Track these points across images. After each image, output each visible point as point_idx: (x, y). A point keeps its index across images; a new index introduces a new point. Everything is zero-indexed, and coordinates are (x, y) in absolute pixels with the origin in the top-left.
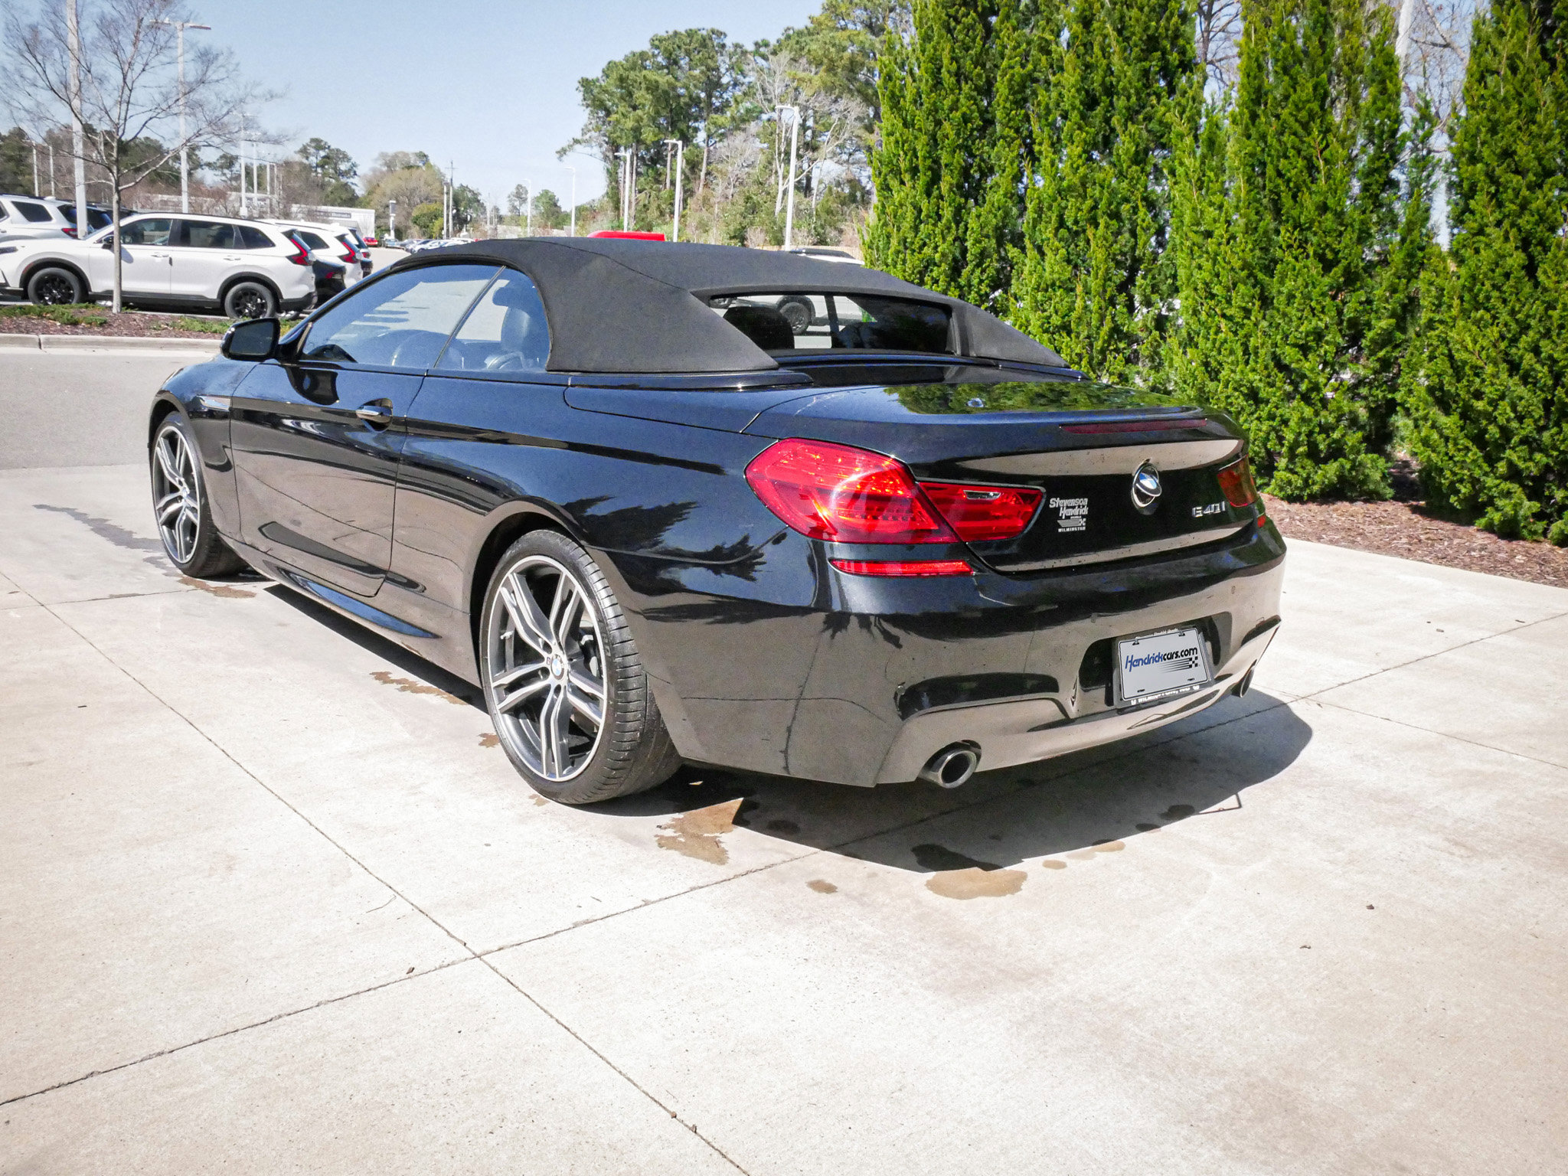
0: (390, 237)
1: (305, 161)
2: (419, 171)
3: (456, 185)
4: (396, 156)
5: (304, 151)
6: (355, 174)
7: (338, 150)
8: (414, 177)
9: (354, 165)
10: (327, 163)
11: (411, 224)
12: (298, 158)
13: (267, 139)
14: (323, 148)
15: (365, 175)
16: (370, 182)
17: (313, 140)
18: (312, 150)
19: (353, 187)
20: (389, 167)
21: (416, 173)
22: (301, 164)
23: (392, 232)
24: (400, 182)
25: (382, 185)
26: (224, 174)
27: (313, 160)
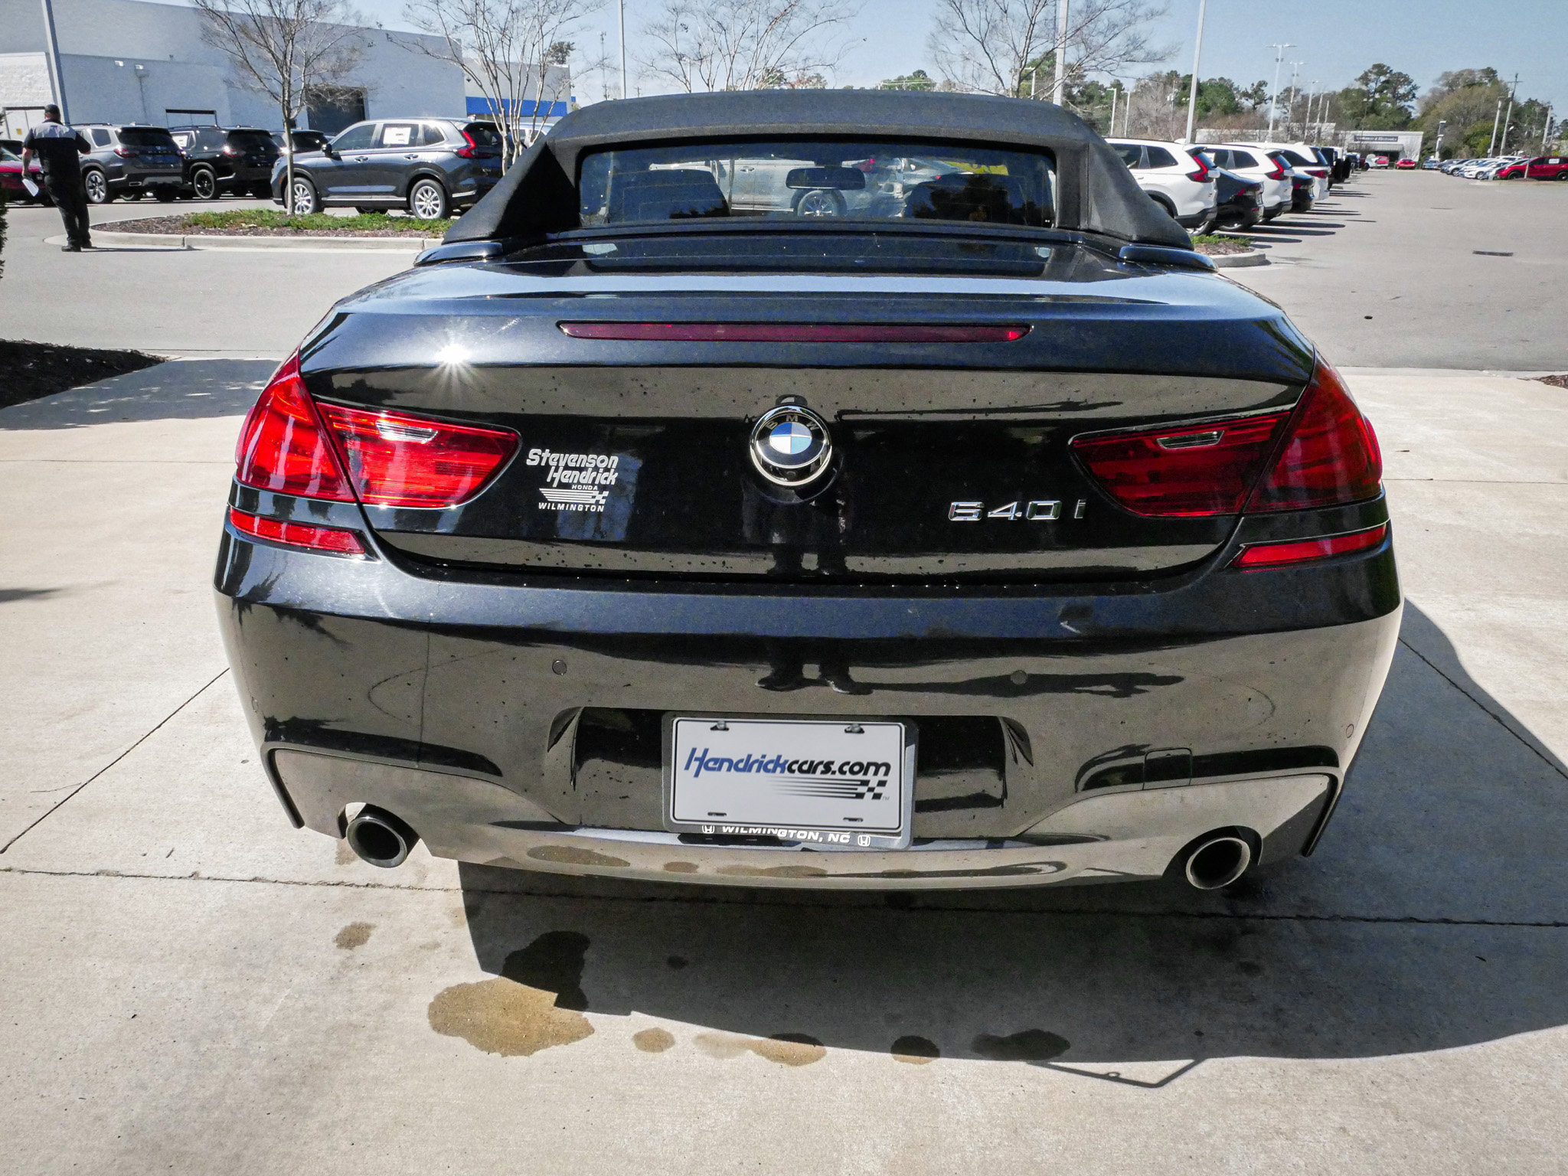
0: (1435, 157)
1: (1364, 88)
2: (1482, 89)
3: (1522, 100)
4: (1461, 74)
5: (1365, 79)
6: (1414, 96)
7: (1400, 74)
8: (1475, 94)
9: (1415, 88)
10: (1386, 88)
11: (1461, 144)
12: (1357, 85)
13: (1151, 58)
14: (1384, 73)
15: (1423, 97)
16: (1427, 104)
17: (1375, 66)
18: (1373, 77)
19: (1410, 110)
20: (1450, 86)
21: (1477, 90)
22: (1359, 90)
23: (1437, 154)
24: (1458, 101)
25: (1438, 106)
26: (1285, 107)
27: (1373, 86)
